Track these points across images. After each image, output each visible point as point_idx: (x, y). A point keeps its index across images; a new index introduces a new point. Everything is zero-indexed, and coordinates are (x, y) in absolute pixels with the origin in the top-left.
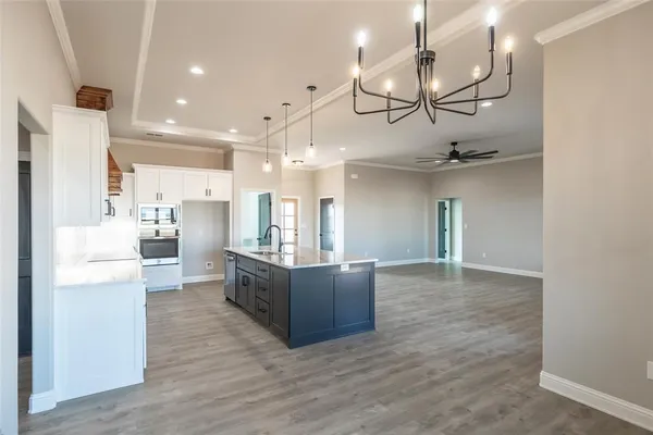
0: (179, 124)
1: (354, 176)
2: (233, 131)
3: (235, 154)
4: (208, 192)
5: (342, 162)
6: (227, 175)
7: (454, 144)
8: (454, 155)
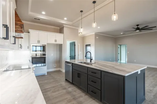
0: (47, 15)
1: (97, 38)
2: (65, 19)
3: (65, 28)
4: (56, 41)
5: (94, 33)
6: (61, 35)
7: (138, 25)
8: (138, 29)
